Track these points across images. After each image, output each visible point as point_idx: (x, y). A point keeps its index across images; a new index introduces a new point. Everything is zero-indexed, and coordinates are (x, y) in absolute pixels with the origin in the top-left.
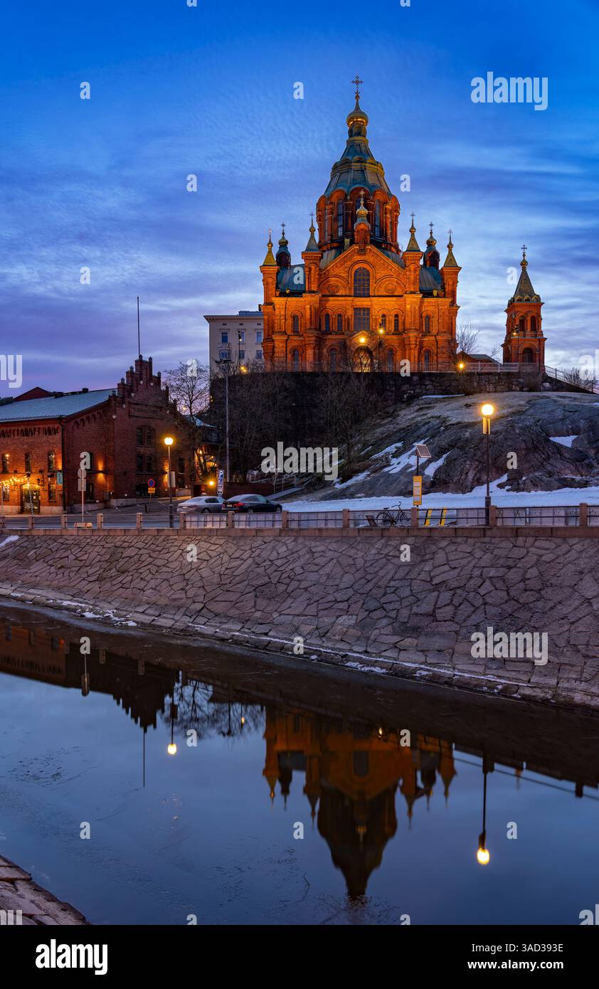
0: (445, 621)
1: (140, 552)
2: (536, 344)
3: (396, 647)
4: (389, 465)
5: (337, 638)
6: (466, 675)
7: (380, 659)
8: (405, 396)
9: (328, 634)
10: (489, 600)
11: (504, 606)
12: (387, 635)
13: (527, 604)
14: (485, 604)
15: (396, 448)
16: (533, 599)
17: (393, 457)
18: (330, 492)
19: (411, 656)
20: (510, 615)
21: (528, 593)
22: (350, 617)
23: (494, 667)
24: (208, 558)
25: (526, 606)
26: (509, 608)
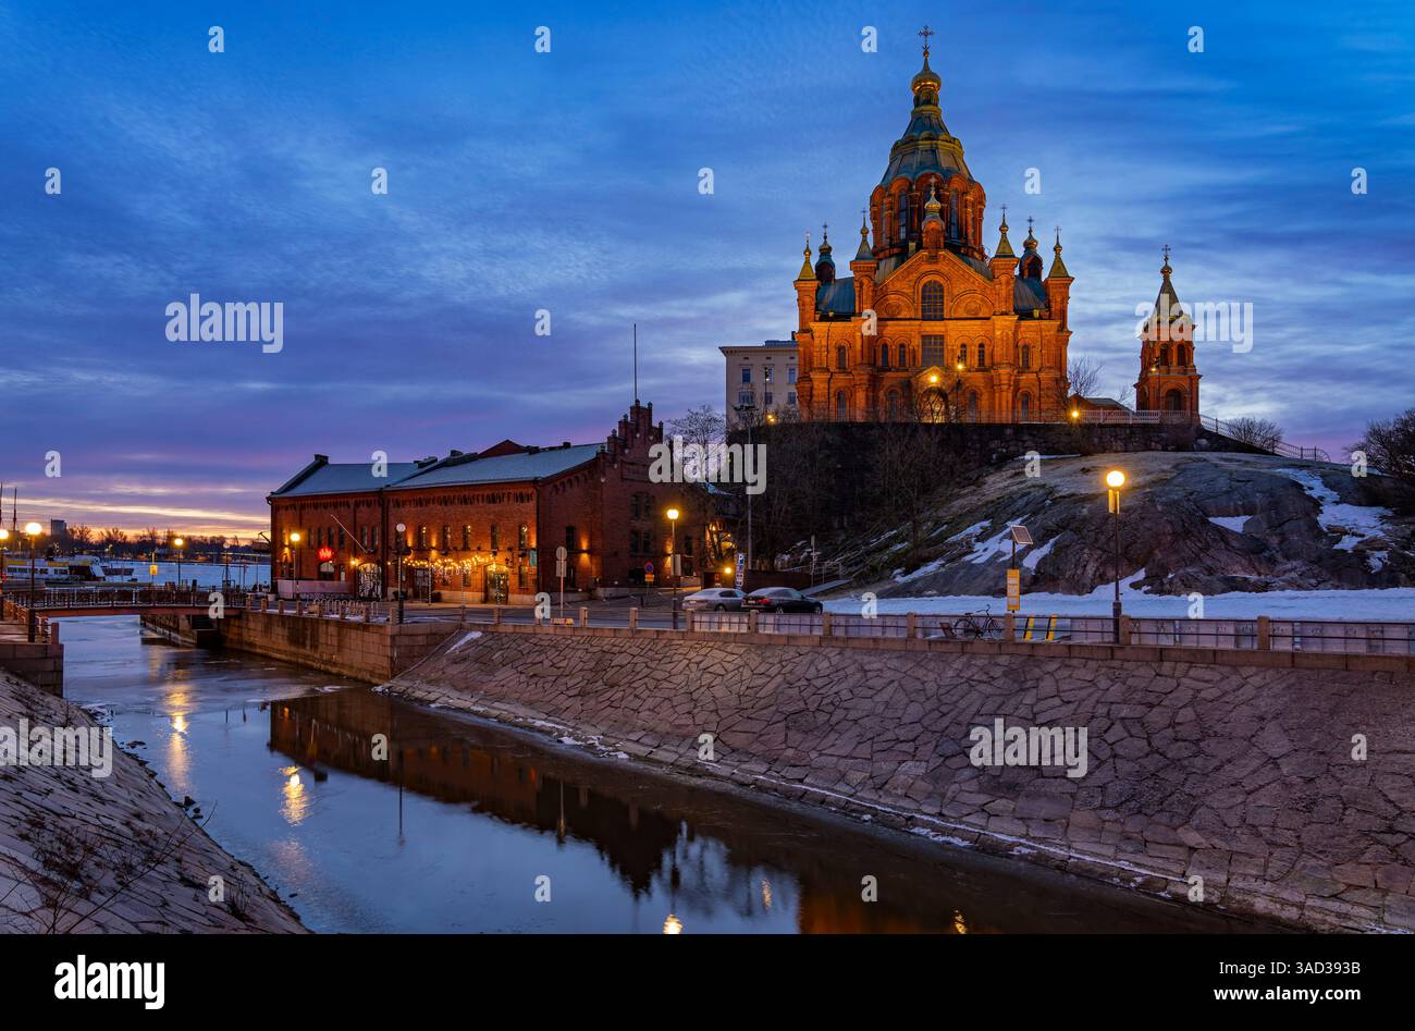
0: (1056, 778)
1: (634, 661)
2: (1186, 384)
3: (983, 810)
4: (972, 552)
5: (899, 792)
6: (1088, 858)
7: (962, 827)
8: (994, 456)
9: (887, 786)
10: (1120, 751)
11: (1144, 761)
12: (971, 792)
13: (1179, 760)
14: (1115, 756)
15: (982, 528)
16: (1186, 753)
17: (978, 541)
18: (888, 587)
19: (1005, 826)
20: (1153, 775)
21: (1180, 743)
22: (918, 763)
23: (1130, 849)
24: (723, 672)
25: (1178, 763)
26: (1151, 764)
